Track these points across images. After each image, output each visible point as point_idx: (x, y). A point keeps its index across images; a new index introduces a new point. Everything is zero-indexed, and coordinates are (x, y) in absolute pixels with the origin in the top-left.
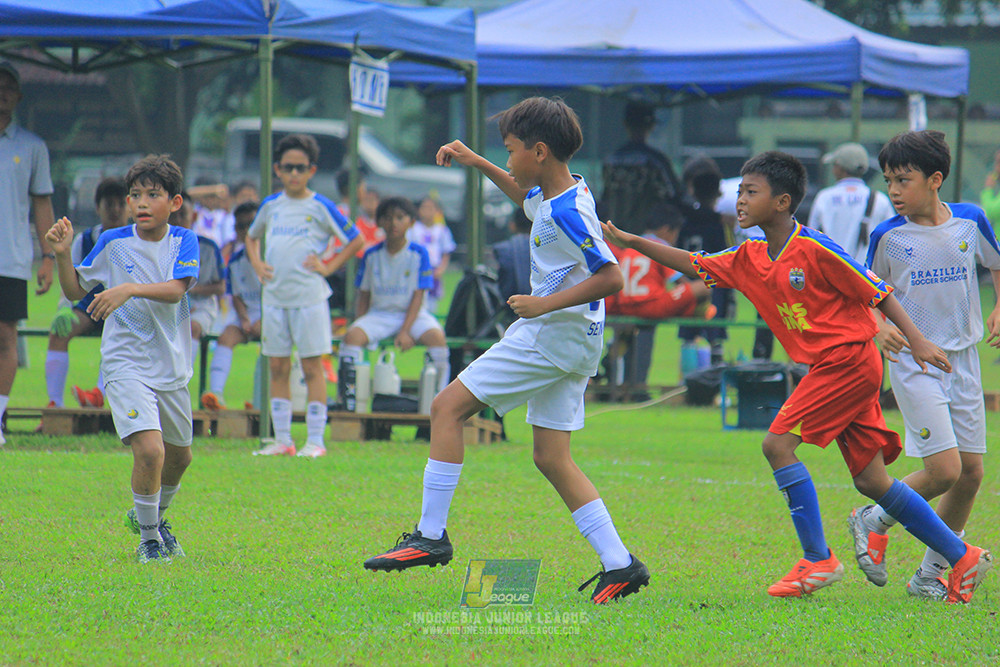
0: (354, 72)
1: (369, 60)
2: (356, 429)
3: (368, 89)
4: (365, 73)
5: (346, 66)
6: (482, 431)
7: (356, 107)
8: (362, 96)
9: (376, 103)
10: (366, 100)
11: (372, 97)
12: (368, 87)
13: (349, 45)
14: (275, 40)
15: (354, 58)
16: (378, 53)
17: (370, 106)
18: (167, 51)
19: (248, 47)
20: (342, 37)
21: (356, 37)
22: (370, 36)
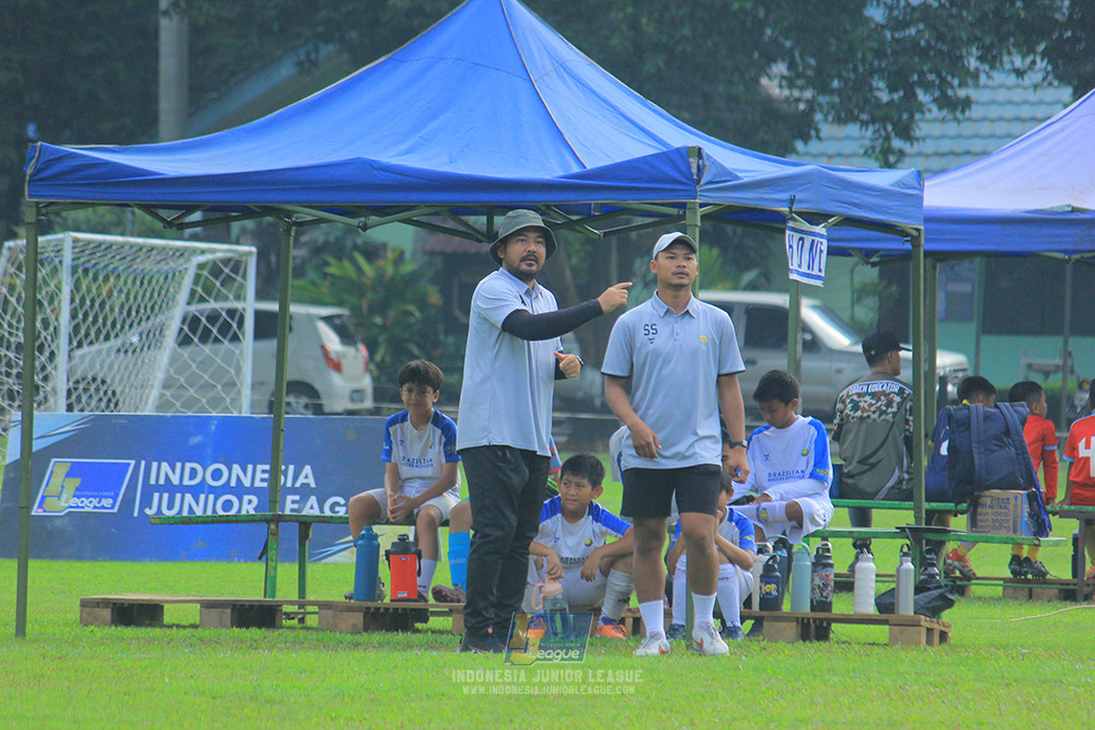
0: (791, 239)
1: (806, 226)
2: (792, 629)
4: (802, 240)
5: (784, 233)
6: (929, 630)
7: (793, 276)
8: (800, 266)
9: (816, 272)
10: (804, 269)
11: (811, 266)
12: (804, 256)
13: (785, 209)
14: (702, 205)
15: (791, 224)
16: (814, 218)
17: (808, 276)
18: (589, 218)
19: (674, 211)
20: (776, 202)
21: (792, 201)
22: (808, 200)
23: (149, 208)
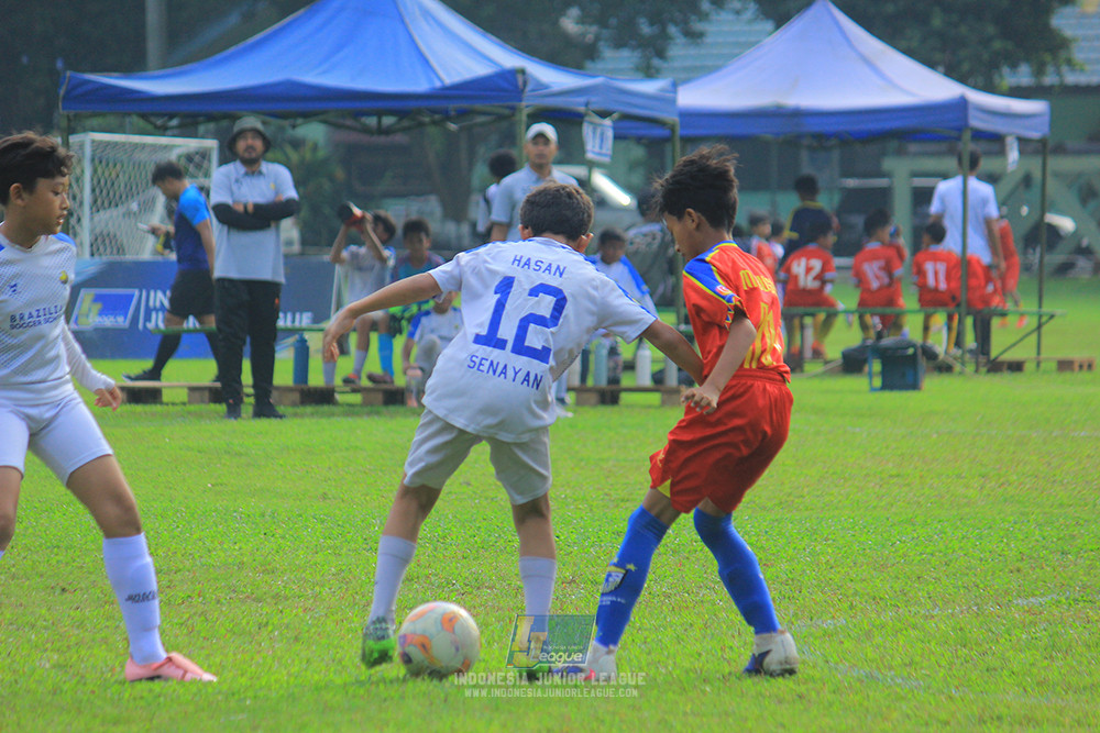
0: (587, 130)
1: (597, 119)
2: (594, 397)
3: (598, 141)
4: (595, 129)
5: (581, 124)
7: (590, 156)
8: (594, 147)
9: (604, 151)
10: (597, 149)
11: (601, 147)
12: (598, 140)
13: (582, 109)
14: (527, 107)
15: (587, 118)
16: (603, 114)
17: (600, 154)
18: (447, 117)
19: (507, 112)
20: (577, 104)
21: (587, 104)
22: (598, 102)
23: (144, 116)
